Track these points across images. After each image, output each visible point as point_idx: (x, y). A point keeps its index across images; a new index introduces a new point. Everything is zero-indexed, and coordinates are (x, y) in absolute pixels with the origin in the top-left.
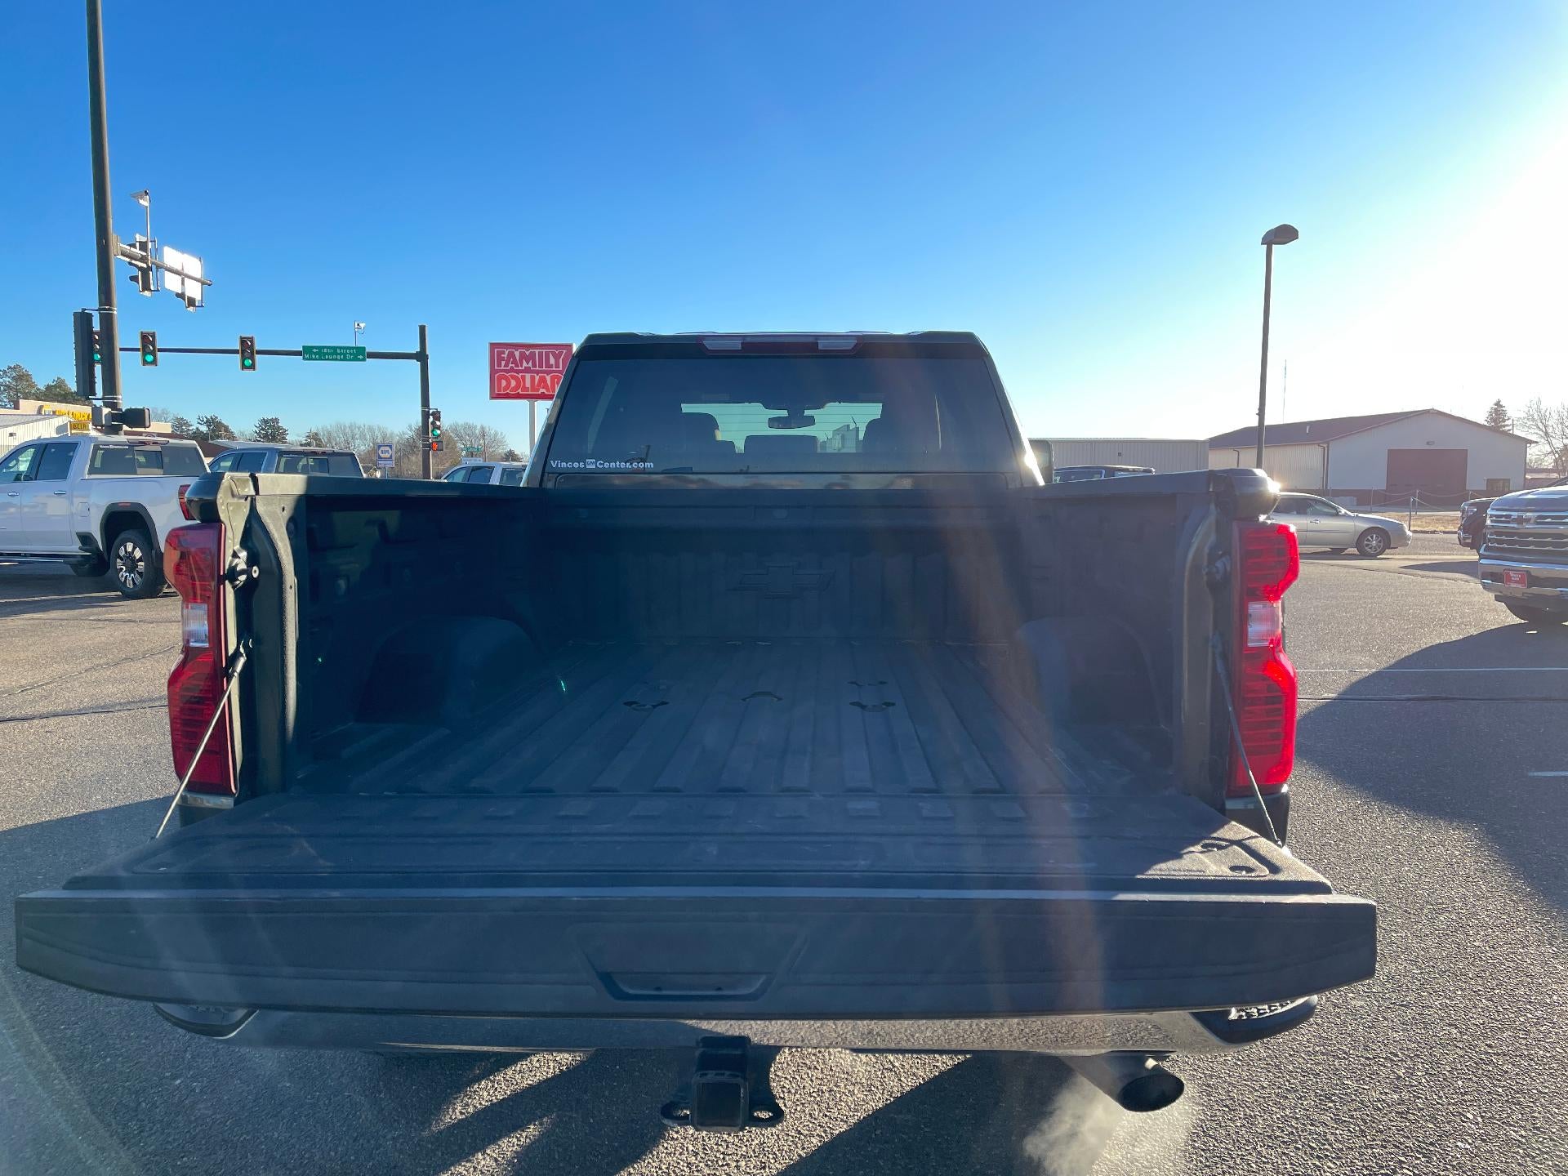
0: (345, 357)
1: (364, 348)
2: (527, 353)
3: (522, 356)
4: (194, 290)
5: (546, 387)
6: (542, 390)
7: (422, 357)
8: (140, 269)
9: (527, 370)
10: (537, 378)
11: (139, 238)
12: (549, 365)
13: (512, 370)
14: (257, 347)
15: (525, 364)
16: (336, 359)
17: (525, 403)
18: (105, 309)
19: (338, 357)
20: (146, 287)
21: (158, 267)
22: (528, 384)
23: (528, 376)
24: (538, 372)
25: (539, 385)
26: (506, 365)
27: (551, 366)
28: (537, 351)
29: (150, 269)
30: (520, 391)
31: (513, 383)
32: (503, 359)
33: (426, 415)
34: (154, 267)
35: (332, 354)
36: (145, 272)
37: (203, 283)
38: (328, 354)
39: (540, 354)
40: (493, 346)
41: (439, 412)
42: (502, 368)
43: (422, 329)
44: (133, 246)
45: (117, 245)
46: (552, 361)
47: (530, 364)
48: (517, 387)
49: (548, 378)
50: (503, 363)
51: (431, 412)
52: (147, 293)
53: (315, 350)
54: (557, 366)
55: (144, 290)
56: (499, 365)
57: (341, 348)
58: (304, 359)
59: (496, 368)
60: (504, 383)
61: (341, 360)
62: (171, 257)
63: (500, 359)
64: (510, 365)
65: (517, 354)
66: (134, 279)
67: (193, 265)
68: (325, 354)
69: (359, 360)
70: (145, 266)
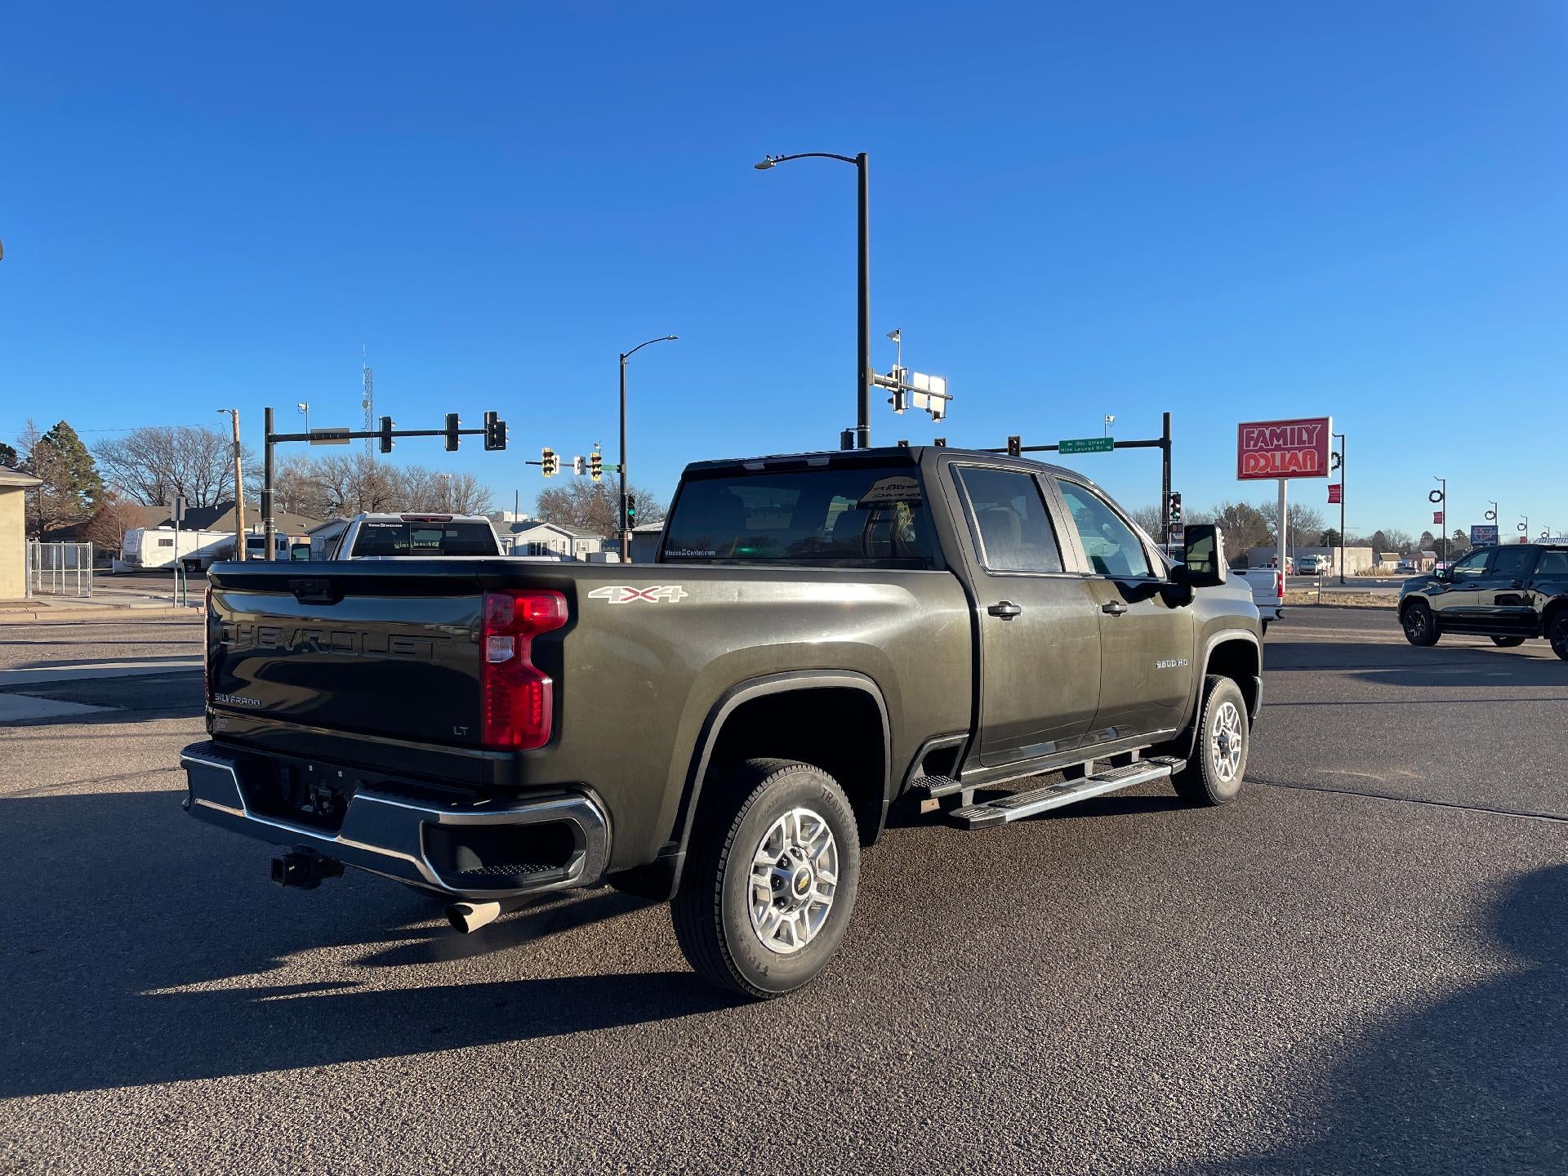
0: (1095, 448)
1: (1112, 439)
2: (1278, 431)
3: (1273, 434)
4: (938, 405)
5: (1297, 464)
6: (1292, 468)
7: (1165, 443)
8: (895, 393)
9: (1278, 448)
10: (1288, 456)
11: (895, 368)
12: (1301, 441)
13: (1261, 449)
14: (1022, 445)
15: (1275, 442)
16: (1087, 451)
17: (1275, 482)
18: (862, 428)
19: (1089, 449)
20: (899, 407)
21: (910, 389)
22: (1278, 462)
23: (1278, 454)
24: (1289, 450)
25: (1290, 462)
26: (1255, 445)
27: (1304, 442)
28: (1289, 428)
29: (901, 392)
30: (1269, 469)
31: (1262, 462)
32: (1252, 439)
33: (1167, 497)
34: (905, 390)
35: (1084, 447)
36: (898, 395)
37: (946, 398)
38: (1080, 447)
39: (1293, 430)
40: (1242, 426)
41: (1180, 495)
42: (1251, 448)
43: (1166, 416)
44: (890, 375)
45: (874, 374)
46: (1305, 437)
47: (1281, 442)
48: (1267, 465)
49: (1300, 455)
50: (1252, 443)
51: (1172, 495)
52: (900, 411)
53: (1069, 444)
54: (1310, 442)
55: (897, 409)
56: (1248, 445)
57: (1091, 440)
58: (1060, 452)
59: (1245, 448)
60: (1252, 463)
61: (1092, 451)
62: (920, 380)
63: (1250, 438)
64: (1260, 444)
65: (1267, 433)
66: (891, 401)
67: (938, 385)
68: (1077, 447)
69: (1107, 450)
70: (896, 390)
